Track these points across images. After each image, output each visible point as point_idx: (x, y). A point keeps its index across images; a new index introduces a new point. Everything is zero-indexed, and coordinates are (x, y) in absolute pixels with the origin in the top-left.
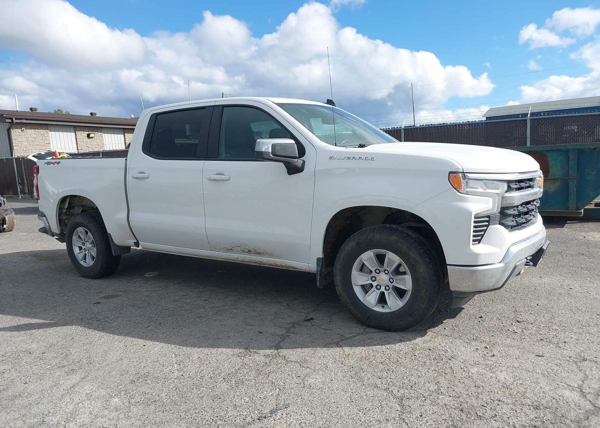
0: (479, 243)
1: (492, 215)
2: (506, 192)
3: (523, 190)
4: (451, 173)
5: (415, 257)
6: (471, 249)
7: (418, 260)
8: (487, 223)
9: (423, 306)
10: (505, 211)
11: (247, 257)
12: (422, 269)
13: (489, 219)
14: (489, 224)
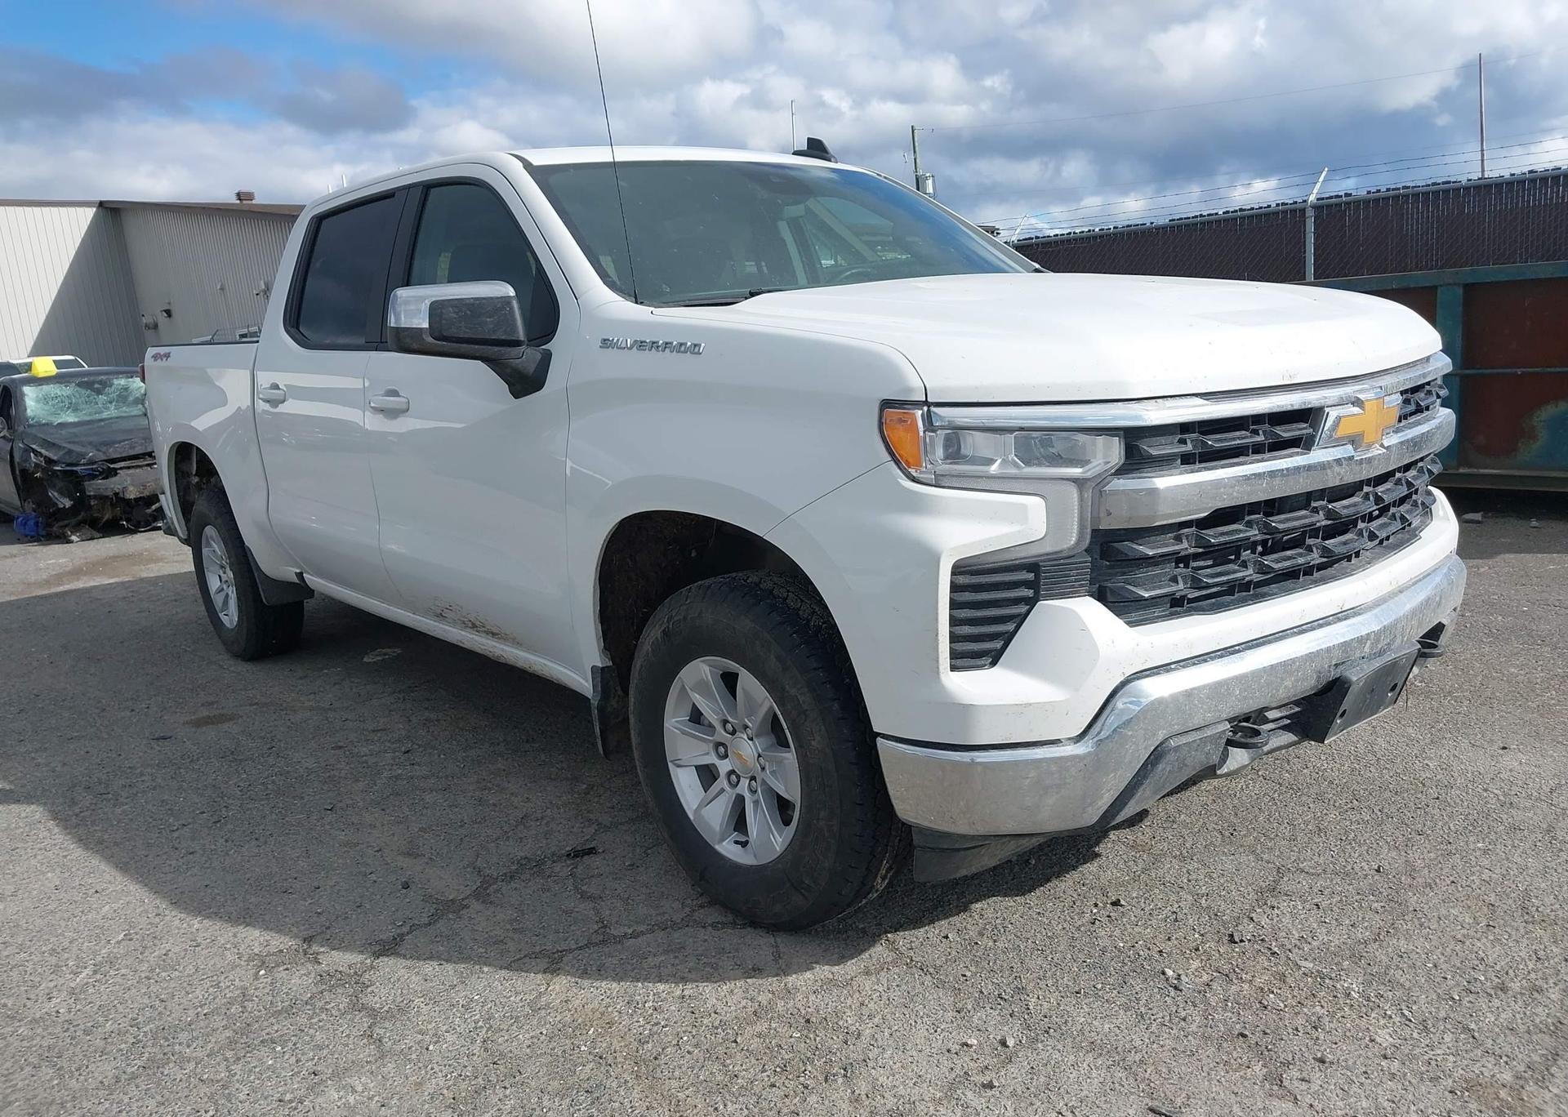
0: (994, 663)
1: (1050, 560)
2: (1121, 472)
3: (1241, 459)
4: (886, 404)
5: (799, 697)
6: (943, 686)
7: (805, 707)
8: (1030, 593)
9: (827, 865)
10: (1115, 545)
11: (476, 641)
12: (818, 738)
13: (1037, 576)
14: (1037, 593)
